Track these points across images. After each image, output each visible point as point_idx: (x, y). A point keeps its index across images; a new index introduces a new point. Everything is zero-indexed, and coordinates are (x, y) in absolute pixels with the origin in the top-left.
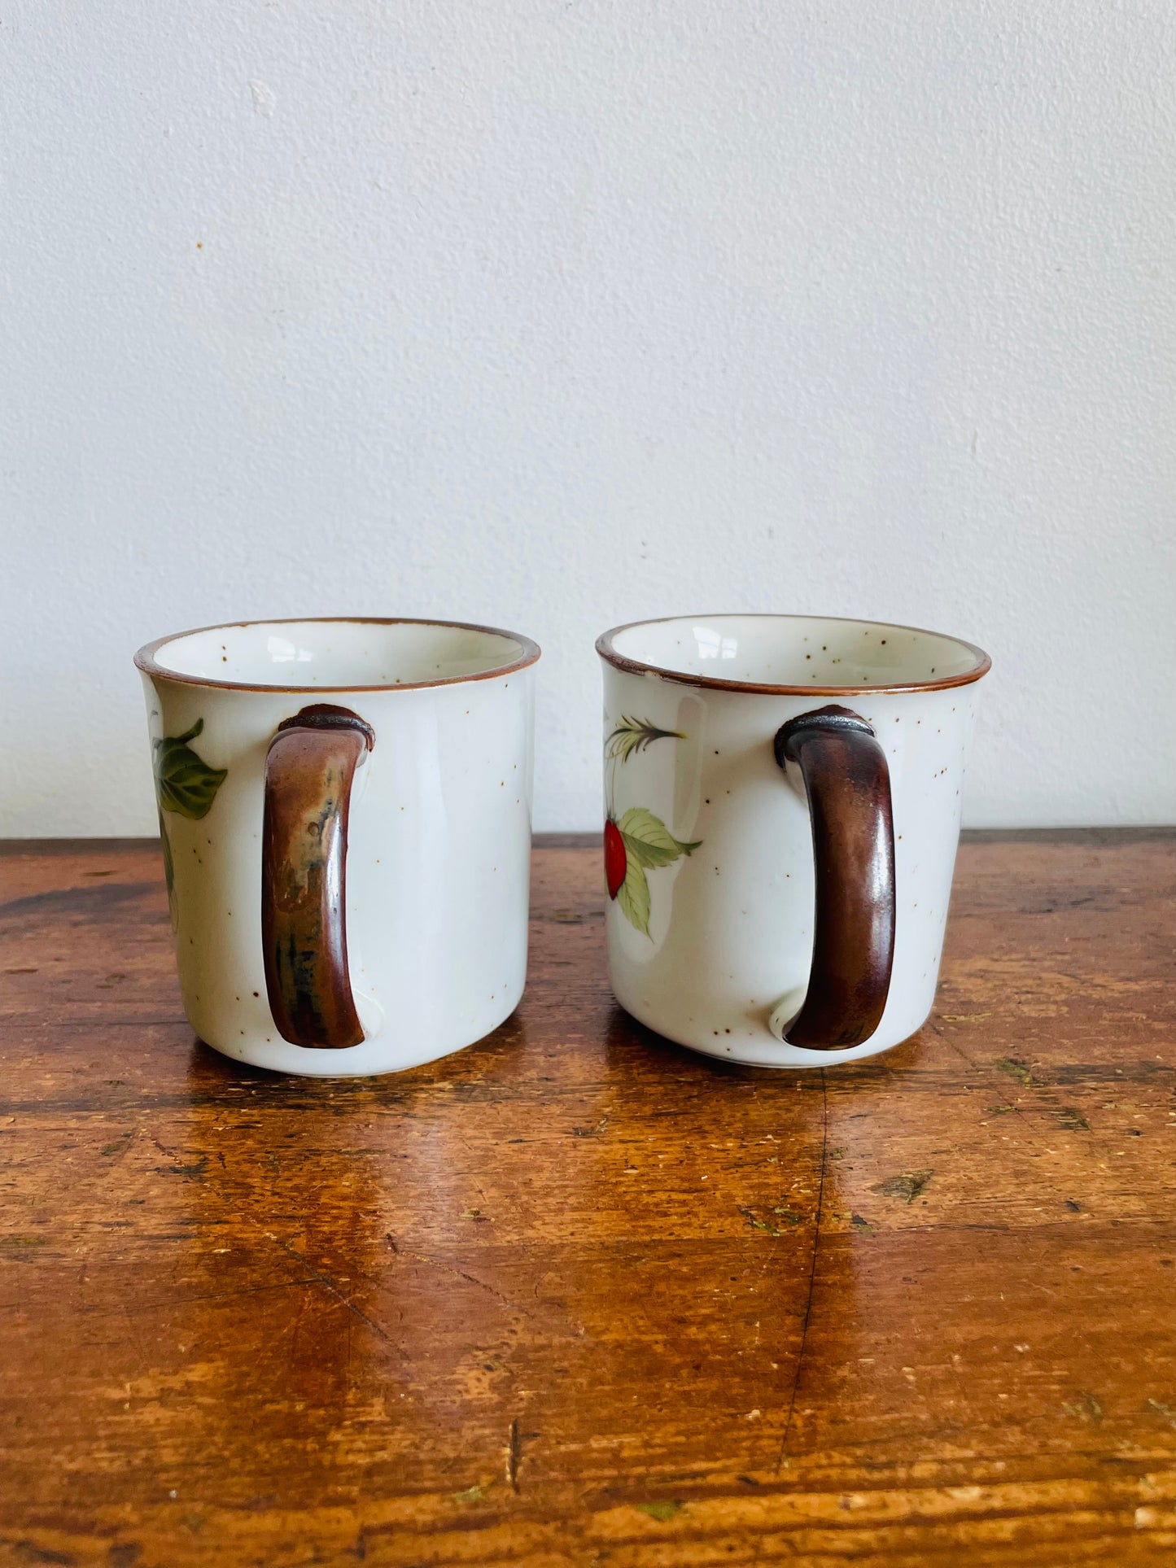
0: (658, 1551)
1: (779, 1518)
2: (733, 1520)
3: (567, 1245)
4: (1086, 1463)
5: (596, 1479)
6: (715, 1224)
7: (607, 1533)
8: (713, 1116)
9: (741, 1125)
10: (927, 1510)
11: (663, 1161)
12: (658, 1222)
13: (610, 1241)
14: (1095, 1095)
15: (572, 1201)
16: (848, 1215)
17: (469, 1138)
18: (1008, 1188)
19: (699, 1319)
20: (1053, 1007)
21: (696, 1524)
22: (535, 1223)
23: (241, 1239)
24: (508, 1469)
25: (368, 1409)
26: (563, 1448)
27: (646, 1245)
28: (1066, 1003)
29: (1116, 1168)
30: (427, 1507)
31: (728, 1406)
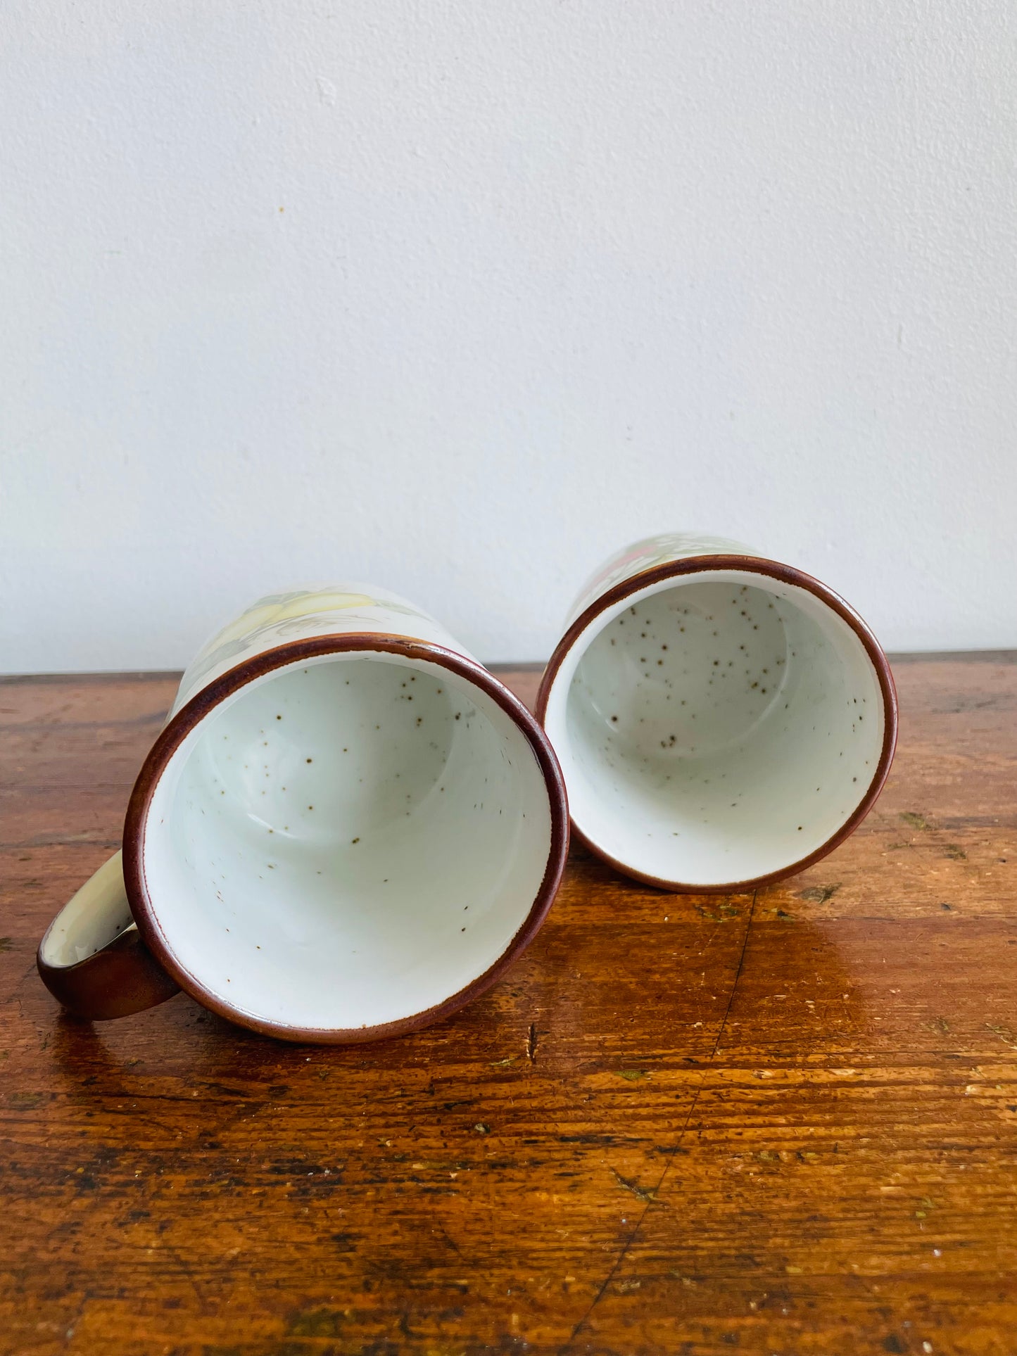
0: (628, 1096)
1: (712, 1082)
2: (680, 1082)
4: (933, 1058)
5: (588, 1057)
6: (676, 915)
7: (594, 1086)
10: (815, 1080)
12: (635, 913)
13: (599, 923)
14: (975, 836)
15: (572, 900)
16: (775, 910)
18: (898, 895)
19: (661, 970)
20: (950, 778)
21: (655, 1083)
24: (528, 1050)
26: (565, 1040)
27: (625, 927)
28: (961, 775)
29: (983, 883)
30: (474, 1069)
31: (680, 1019)
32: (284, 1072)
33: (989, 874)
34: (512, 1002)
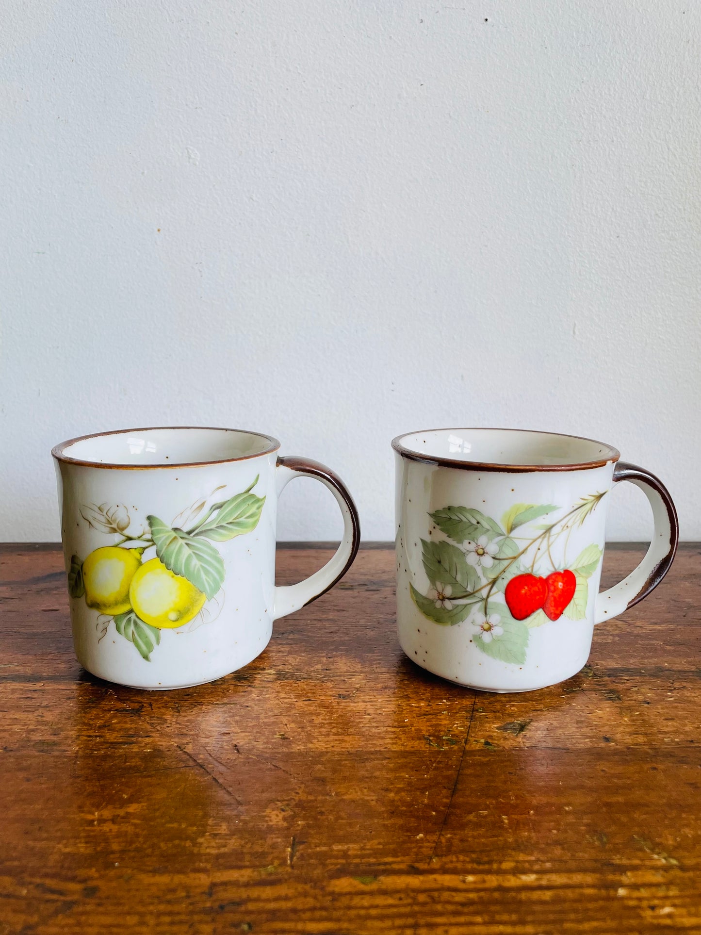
0: (362, 899)
1: (427, 886)
2: (403, 886)
3: (330, 752)
4: (595, 865)
5: (333, 864)
6: (410, 743)
7: (337, 890)
8: (416, 690)
9: (429, 695)
10: (507, 884)
11: (384, 711)
12: (379, 742)
13: (352, 751)
14: (628, 683)
15: (334, 730)
16: (483, 741)
17: (282, 698)
18: (572, 729)
19: (396, 789)
20: (611, 637)
21: (384, 887)
22: (313, 741)
23: (159, 745)
24: (289, 858)
25: (219, 828)
26: (318, 849)
27: (372, 753)
28: (618, 635)
29: (633, 721)
30: (246, 874)
31: (407, 831)
32: (96, 875)
33: (637, 713)
34: (281, 816)
